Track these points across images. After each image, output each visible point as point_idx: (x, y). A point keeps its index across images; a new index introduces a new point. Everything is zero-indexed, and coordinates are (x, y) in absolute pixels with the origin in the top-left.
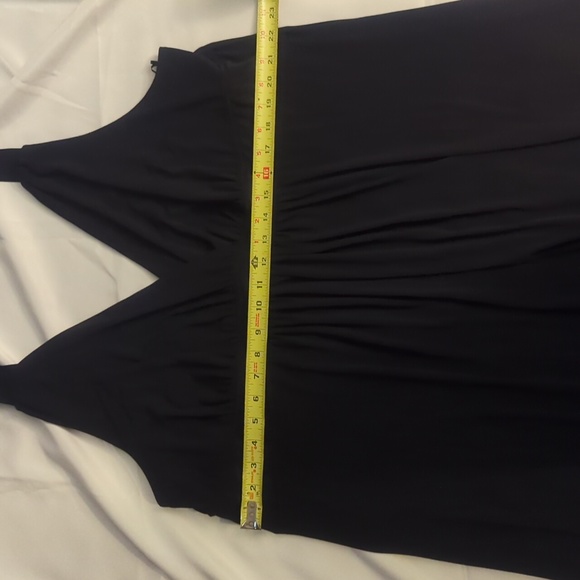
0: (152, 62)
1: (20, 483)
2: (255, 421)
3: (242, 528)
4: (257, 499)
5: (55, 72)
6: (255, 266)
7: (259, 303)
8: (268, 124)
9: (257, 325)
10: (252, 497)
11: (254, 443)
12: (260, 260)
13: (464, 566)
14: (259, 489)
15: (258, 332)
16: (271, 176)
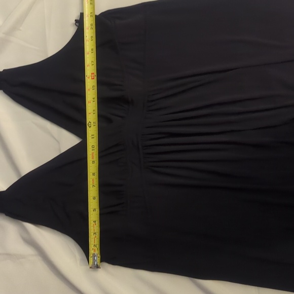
0: (76, 20)
1: (9, 256)
2: (94, 210)
3: (91, 268)
4: (97, 252)
5: (21, 28)
6: (90, 127)
7: (93, 146)
8: (92, 50)
9: (93, 158)
10: (95, 251)
11: (95, 222)
12: (92, 123)
13: (256, 287)
14: (98, 246)
15: (93, 162)
16: (96, 78)
